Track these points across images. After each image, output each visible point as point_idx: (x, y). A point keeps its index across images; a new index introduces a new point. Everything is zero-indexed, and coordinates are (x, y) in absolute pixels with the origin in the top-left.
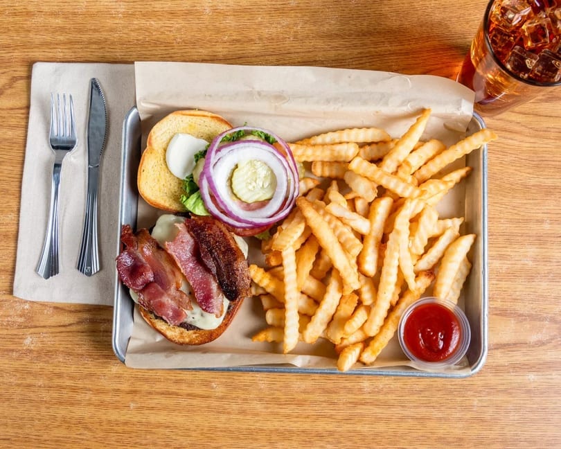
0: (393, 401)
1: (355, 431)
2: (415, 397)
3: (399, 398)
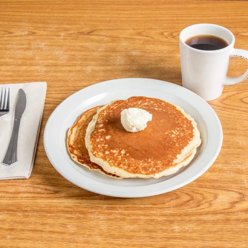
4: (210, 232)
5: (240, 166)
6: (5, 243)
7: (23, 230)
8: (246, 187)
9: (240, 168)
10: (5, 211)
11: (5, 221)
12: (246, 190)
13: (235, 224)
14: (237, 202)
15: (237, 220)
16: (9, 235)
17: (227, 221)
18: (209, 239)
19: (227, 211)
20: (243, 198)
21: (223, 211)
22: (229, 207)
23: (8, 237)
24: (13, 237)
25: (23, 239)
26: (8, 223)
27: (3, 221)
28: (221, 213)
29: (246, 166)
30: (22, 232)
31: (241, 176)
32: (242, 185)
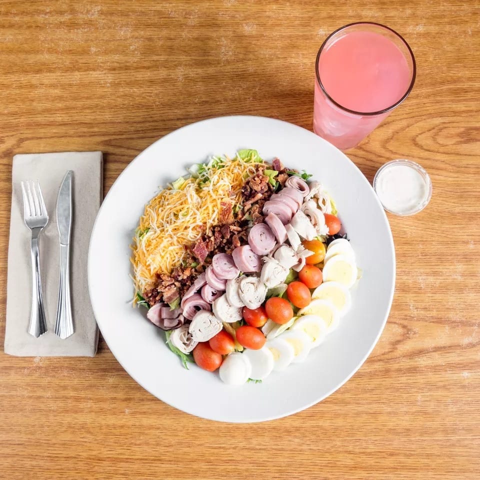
0: (349, 399)
1: (318, 427)
2: (368, 395)
3: (354, 396)
4: (365, 391)
5: (406, 277)
6: (124, 420)
7: (143, 400)
8: (412, 316)
9: (407, 281)
10: (114, 371)
11: (117, 387)
12: (411, 320)
13: (396, 377)
14: (398, 342)
15: (399, 370)
16: (127, 407)
17: (387, 373)
18: (364, 402)
19: (386, 356)
20: (408, 333)
21: (382, 357)
22: (390, 350)
23: (127, 411)
24: (133, 411)
25: (145, 413)
26: (121, 389)
27: (115, 387)
28: (380, 360)
29: (414, 277)
30: (142, 403)
31: (407, 295)
32: (406, 313)
